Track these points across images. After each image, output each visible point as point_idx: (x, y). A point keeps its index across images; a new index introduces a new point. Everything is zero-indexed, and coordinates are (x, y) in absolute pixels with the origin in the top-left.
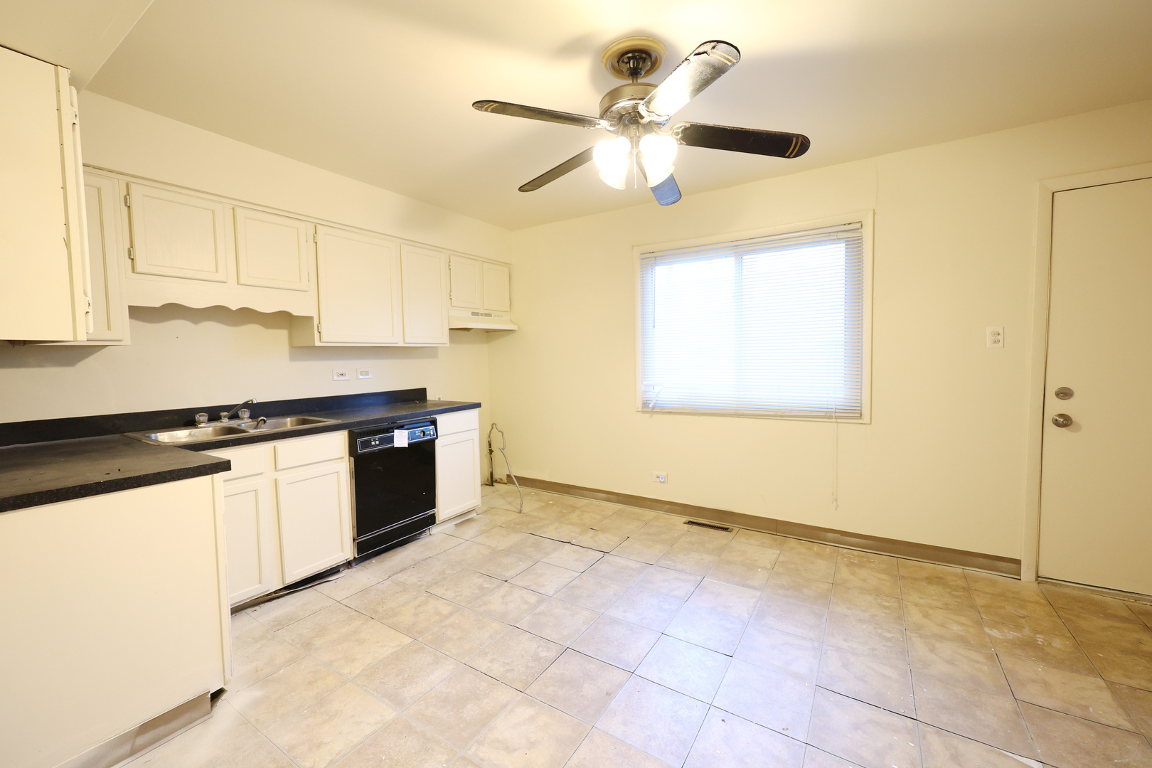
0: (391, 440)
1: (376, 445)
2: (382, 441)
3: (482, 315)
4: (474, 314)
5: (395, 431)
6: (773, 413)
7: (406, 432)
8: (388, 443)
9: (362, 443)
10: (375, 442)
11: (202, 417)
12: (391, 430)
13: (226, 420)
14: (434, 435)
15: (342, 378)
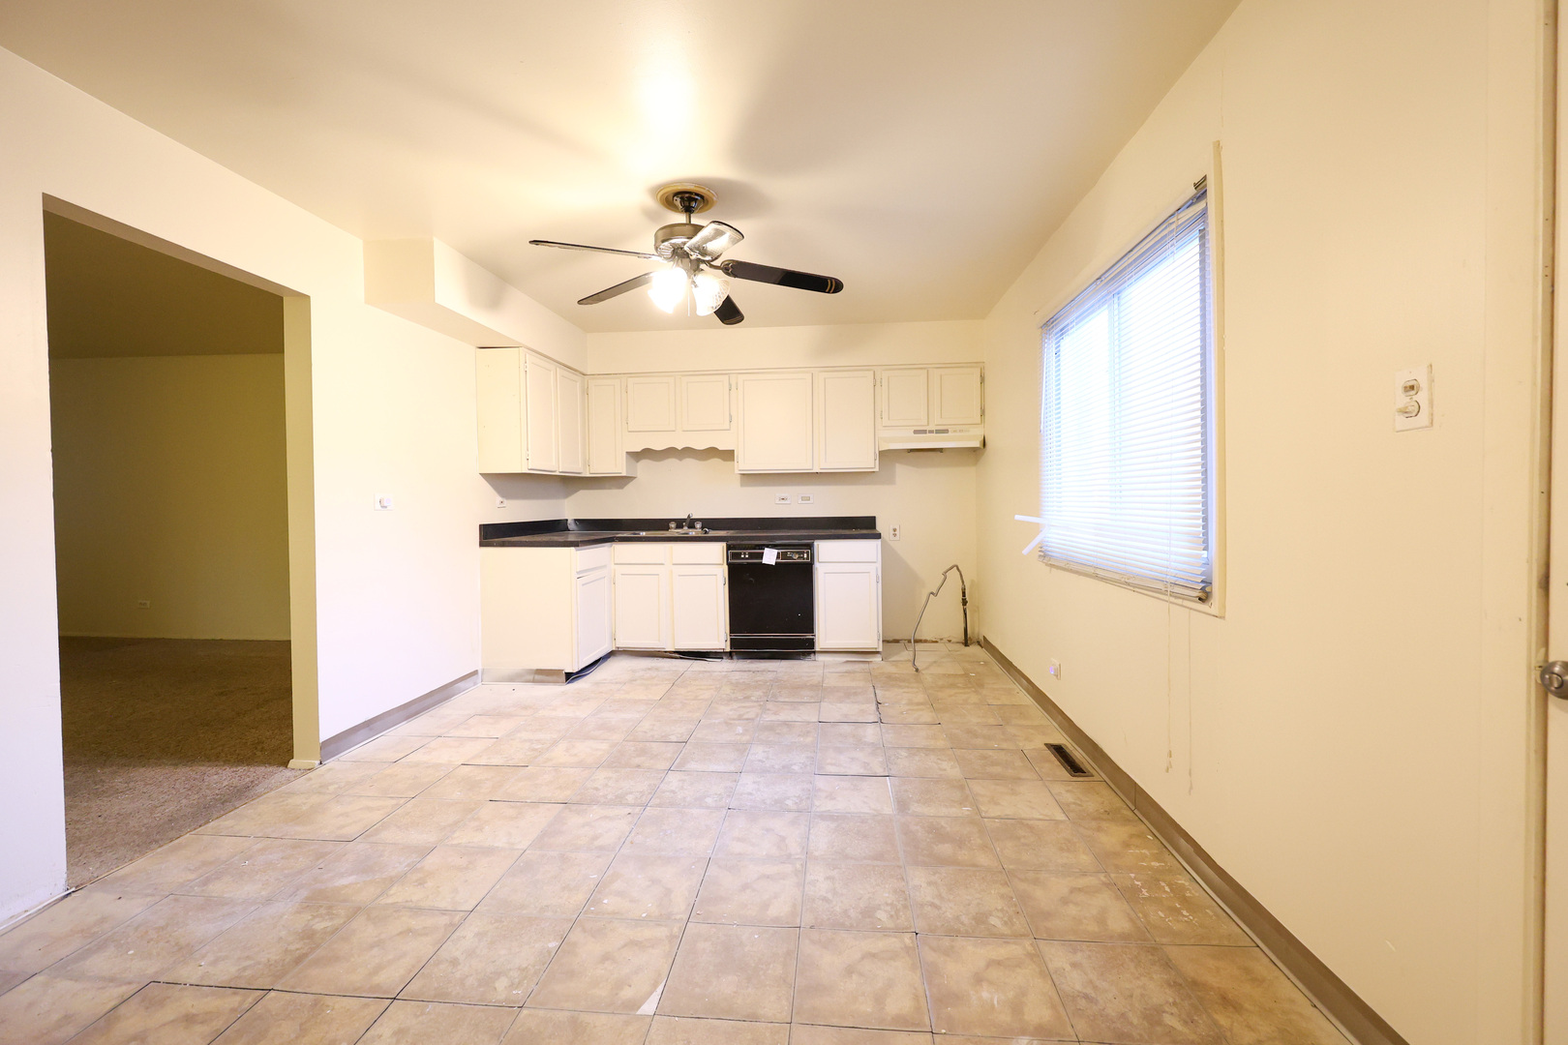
0: (761, 556)
1: (745, 558)
2: (752, 556)
3: (931, 432)
4: (916, 432)
5: (766, 549)
6: (1117, 577)
7: (775, 552)
8: (757, 558)
9: (733, 554)
10: (745, 555)
11: (673, 525)
12: (762, 547)
13: (686, 528)
14: (808, 558)
15: (783, 502)
